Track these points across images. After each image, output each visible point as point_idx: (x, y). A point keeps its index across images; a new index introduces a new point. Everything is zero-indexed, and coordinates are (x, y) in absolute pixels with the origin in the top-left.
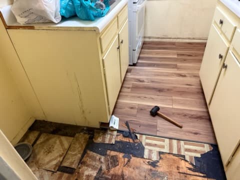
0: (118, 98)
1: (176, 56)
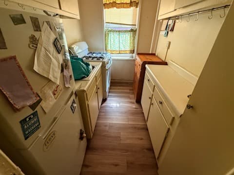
0: (97, 120)
1: (128, 91)
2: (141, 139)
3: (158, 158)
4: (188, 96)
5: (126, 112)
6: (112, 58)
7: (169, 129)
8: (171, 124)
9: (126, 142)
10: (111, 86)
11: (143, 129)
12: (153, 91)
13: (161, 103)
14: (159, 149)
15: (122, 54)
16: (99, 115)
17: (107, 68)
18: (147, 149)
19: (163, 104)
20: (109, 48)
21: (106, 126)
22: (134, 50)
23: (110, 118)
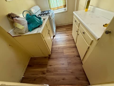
0: (52, 46)
1: (65, 30)
2: (74, 52)
3: (82, 60)
4: (104, 25)
5: (65, 40)
6: (54, 13)
7: (89, 47)
8: (91, 44)
9: (66, 54)
10: (56, 29)
11: (74, 47)
12: (79, 27)
13: (84, 33)
14: (83, 56)
15: (59, 9)
16: (52, 44)
17: (52, 19)
18: (77, 56)
19: (85, 34)
20: (52, 7)
21: (56, 48)
22: (66, 5)
23: (58, 44)
